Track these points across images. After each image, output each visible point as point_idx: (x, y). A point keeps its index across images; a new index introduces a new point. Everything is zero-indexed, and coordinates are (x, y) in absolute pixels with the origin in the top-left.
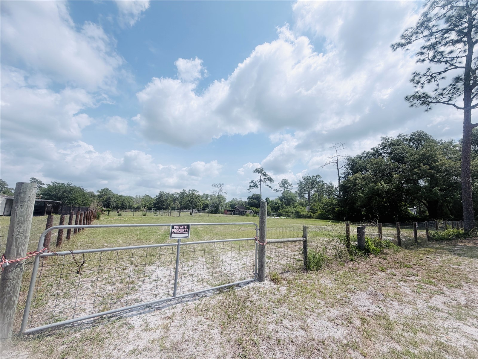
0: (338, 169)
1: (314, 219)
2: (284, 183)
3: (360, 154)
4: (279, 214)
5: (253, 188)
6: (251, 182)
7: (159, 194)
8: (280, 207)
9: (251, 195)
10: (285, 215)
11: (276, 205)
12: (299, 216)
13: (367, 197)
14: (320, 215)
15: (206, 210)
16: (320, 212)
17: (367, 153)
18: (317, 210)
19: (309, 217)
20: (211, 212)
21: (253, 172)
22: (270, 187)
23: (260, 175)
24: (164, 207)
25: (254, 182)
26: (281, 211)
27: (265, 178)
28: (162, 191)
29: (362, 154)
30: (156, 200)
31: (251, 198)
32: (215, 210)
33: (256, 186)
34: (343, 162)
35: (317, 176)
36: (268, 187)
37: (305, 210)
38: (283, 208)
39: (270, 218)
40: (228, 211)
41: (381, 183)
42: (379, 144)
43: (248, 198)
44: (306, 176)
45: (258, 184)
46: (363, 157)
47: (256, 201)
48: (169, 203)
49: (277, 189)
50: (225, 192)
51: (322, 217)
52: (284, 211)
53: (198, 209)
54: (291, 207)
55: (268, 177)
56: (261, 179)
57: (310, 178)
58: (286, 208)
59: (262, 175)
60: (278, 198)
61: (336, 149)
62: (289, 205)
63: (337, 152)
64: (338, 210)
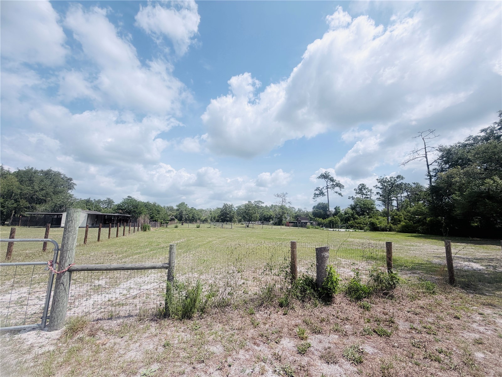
0: (428, 166)
1: (395, 233)
2: (362, 189)
3: (462, 141)
4: (349, 226)
5: (319, 196)
6: (316, 190)
7: (224, 206)
8: (350, 217)
9: (316, 204)
10: (357, 227)
11: (346, 216)
12: (374, 228)
13: (469, 202)
14: (403, 227)
15: (270, 221)
16: (404, 224)
17: (475, 139)
18: (400, 221)
19: (391, 230)
20: (275, 224)
22: (340, 194)
23: (327, 180)
24: (228, 219)
25: (320, 189)
26: (351, 222)
27: (333, 184)
28: (226, 203)
29: (467, 141)
30: (221, 213)
31: (316, 208)
32: (279, 222)
33: (322, 194)
35: (398, 177)
36: (337, 194)
37: (383, 222)
38: (354, 219)
40: (290, 223)
41: (493, 179)
43: (313, 208)
44: (382, 178)
45: (325, 191)
46: (467, 144)
47: (322, 211)
48: (232, 215)
49: (352, 197)
50: (289, 202)
51: (406, 230)
52: (356, 222)
53: (255, 221)
54: (365, 217)
55: (336, 183)
56: (328, 186)
57: (387, 181)
58: (358, 219)
59: (329, 181)
60: (349, 207)
61: (423, 139)
62: (363, 214)
63: (425, 143)
64: (430, 221)
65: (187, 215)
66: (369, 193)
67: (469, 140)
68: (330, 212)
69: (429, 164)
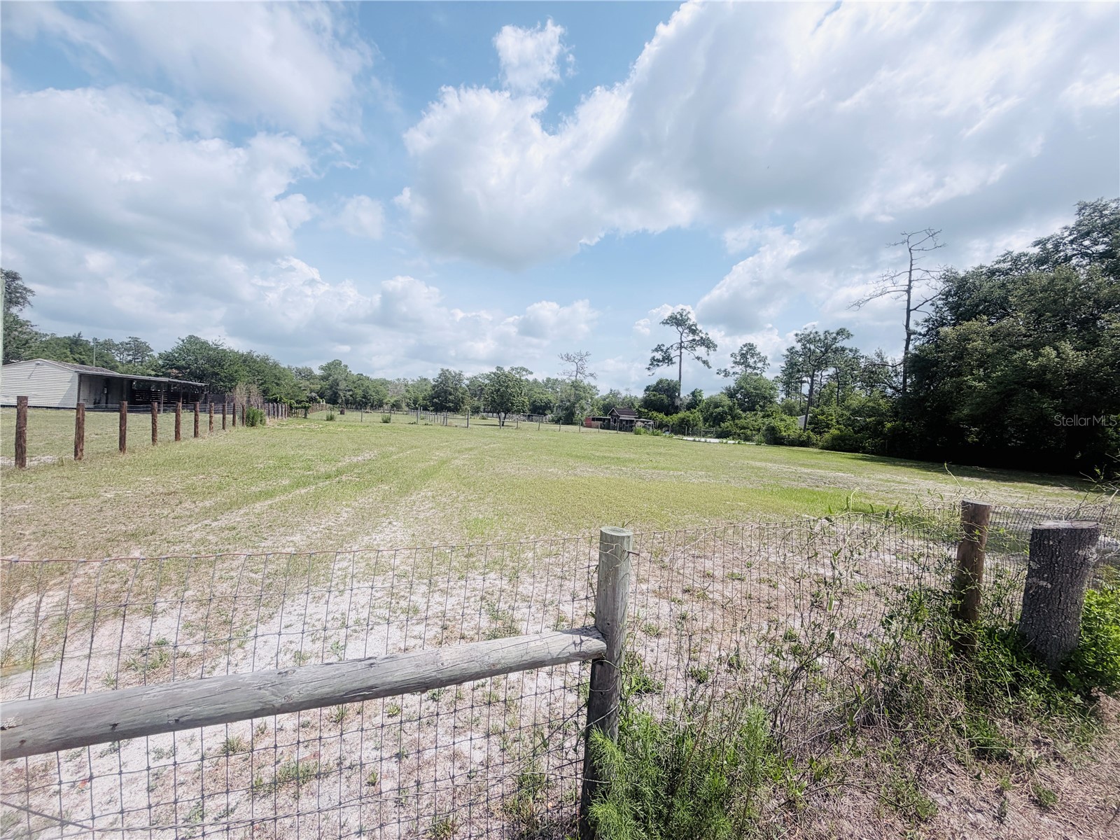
0: (909, 311)
1: (816, 450)
2: (746, 355)
3: (990, 264)
4: (722, 432)
5: (660, 364)
6: (656, 350)
7: (441, 375)
8: (726, 413)
9: (653, 382)
10: (739, 435)
11: (717, 410)
12: (774, 438)
13: (998, 393)
14: (835, 438)
15: (545, 415)
16: (837, 432)
17: (1016, 261)
18: (828, 426)
19: (805, 443)
20: (558, 421)
21: (663, 323)
22: (705, 362)
23: (681, 330)
24: (451, 405)
25: (664, 348)
26: (727, 424)
28: (445, 368)
29: (998, 262)
30: (433, 389)
31: (652, 391)
32: (568, 418)
33: (667, 359)
34: (929, 288)
35: (841, 332)
36: (700, 363)
37: (795, 425)
38: (734, 417)
39: (694, 441)
40: (593, 419)
41: (1056, 349)
42: (1066, 228)
43: (646, 390)
44: (807, 332)
45: (674, 353)
46: (998, 270)
47: (665, 396)
48: (461, 395)
49: (725, 371)
50: (592, 375)
51: (839, 445)
52: (737, 424)
53: (518, 412)
54: (756, 414)
55: (702, 338)
56: (682, 342)
57: (818, 338)
58: (741, 418)
59: (686, 331)
60: (724, 391)
61: (910, 249)
62: (752, 409)
63: (912, 260)
64: (892, 430)
65: (349, 391)
66: (760, 365)
67: (1004, 261)
68: (681, 400)
69: (911, 308)
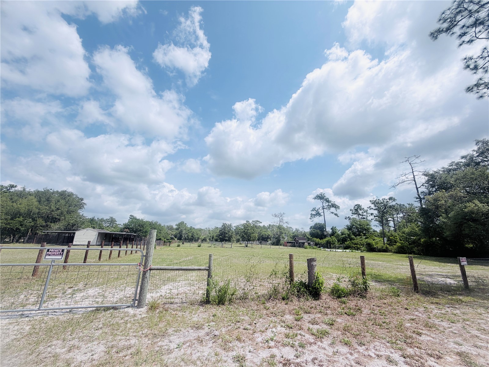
1: (392, 254)
2: (357, 209)
3: (446, 166)
4: (346, 246)
5: (315, 216)
6: (313, 210)
7: (223, 226)
8: (347, 237)
9: (313, 224)
10: (354, 248)
11: (343, 236)
12: (371, 249)
14: (399, 248)
15: (268, 241)
16: (400, 244)
17: (457, 164)
18: (396, 242)
19: (386, 251)
20: (273, 244)
21: (314, 199)
22: (336, 215)
23: (322, 201)
24: (227, 238)
25: (316, 209)
26: (348, 242)
27: (329, 205)
28: (224, 223)
29: (450, 166)
30: (220, 232)
31: (313, 228)
32: (277, 243)
33: (318, 214)
34: (422, 179)
35: (390, 199)
36: (333, 215)
37: (379, 243)
38: (351, 239)
39: (331, 251)
40: (288, 243)
41: (474, 203)
42: (474, 150)
43: (310, 228)
44: (375, 199)
45: (321, 211)
46: (451, 169)
47: (319, 231)
48: (231, 234)
49: (349, 217)
50: (287, 222)
51: (401, 251)
52: (353, 243)
53: (253, 240)
54: (361, 237)
55: (332, 204)
56: (323, 206)
57: (380, 202)
58: (355, 239)
59: (325, 201)
60: (346, 227)
61: (410, 164)
62: (359, 235)
63: (412, 168)
64: (424, 242)
65: (186, 234)
66: (365, 214)
67: (452, 165)
68: (327, 232)
69: (418, 187)
